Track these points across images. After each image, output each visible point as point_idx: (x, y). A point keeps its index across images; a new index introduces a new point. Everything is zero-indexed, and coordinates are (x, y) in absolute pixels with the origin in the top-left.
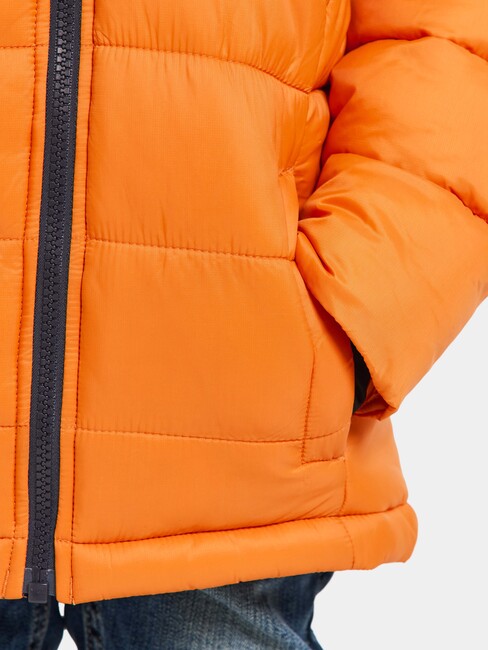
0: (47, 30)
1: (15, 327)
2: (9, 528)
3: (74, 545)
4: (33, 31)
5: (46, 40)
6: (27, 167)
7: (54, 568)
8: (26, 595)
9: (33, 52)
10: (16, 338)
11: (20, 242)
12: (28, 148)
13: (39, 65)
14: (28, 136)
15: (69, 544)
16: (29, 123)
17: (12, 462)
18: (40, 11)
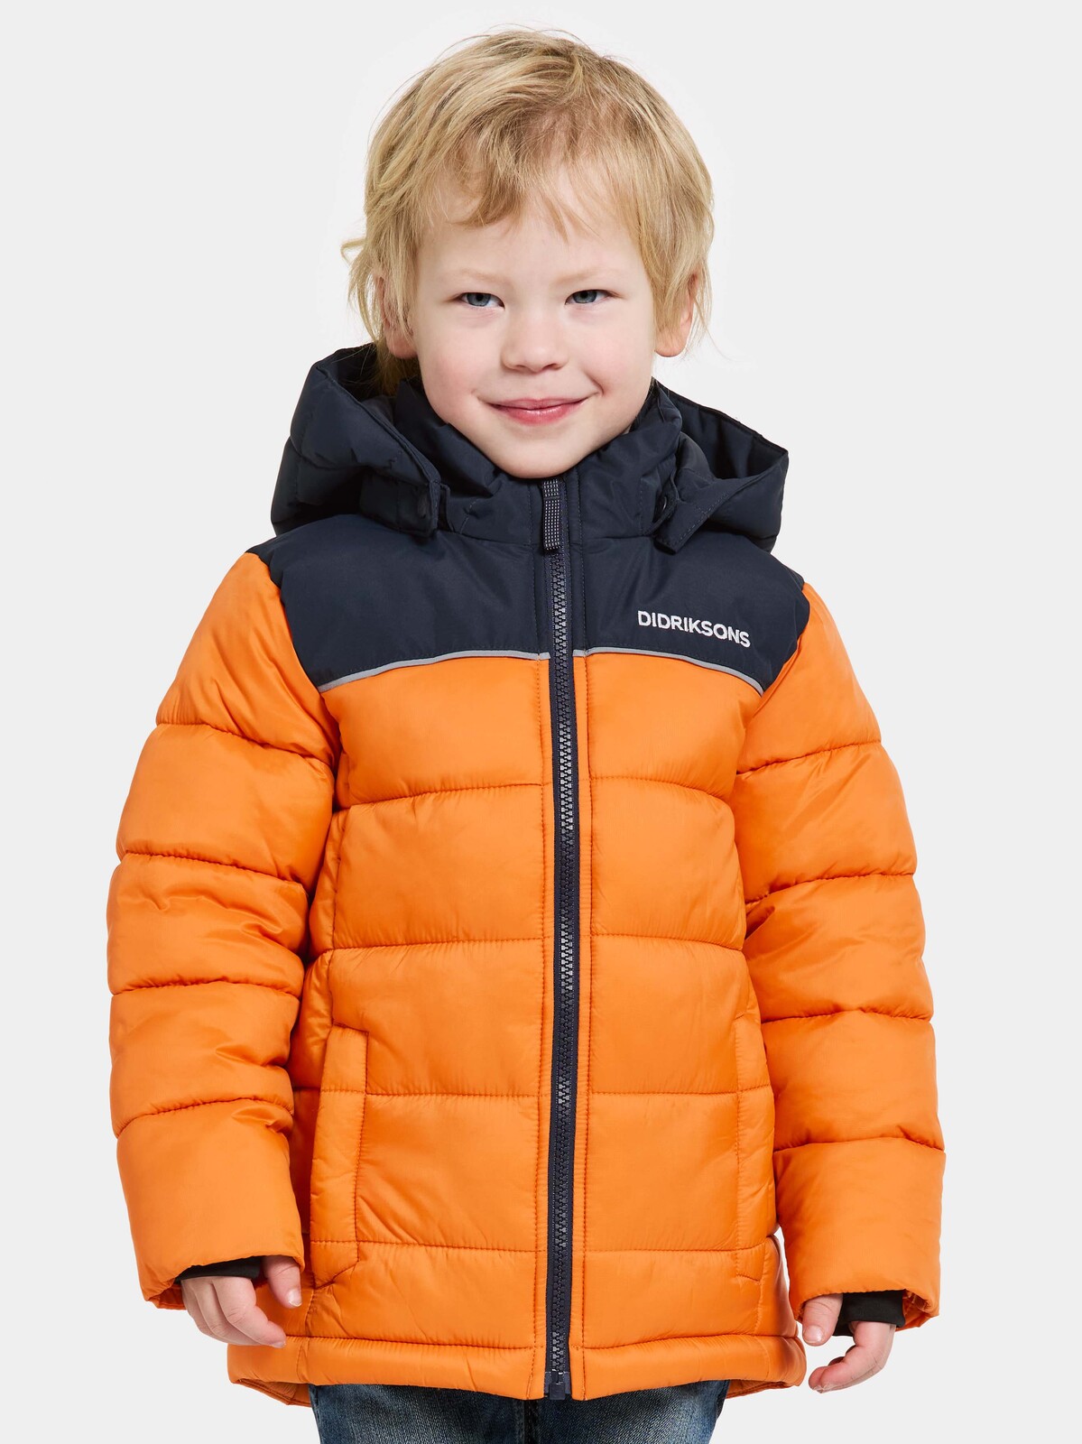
0: (553, 924)
1: (532, 1170)
2: (531, 1338)
3: (586, 1350)
4: (541, 926)
5: (552, 933)
6: (539, 1037)
7: (569, 1370)
8: (548, 1394)
9: (541, 943)
10: (534, 1178)
11: (536, 1099)
12: (540, 1021)
13: (547, 953)
14: (540, 1011)
15: (581, 1350)
16: (541, 1001)
17: (533, 1281)
18: (546, 909)
